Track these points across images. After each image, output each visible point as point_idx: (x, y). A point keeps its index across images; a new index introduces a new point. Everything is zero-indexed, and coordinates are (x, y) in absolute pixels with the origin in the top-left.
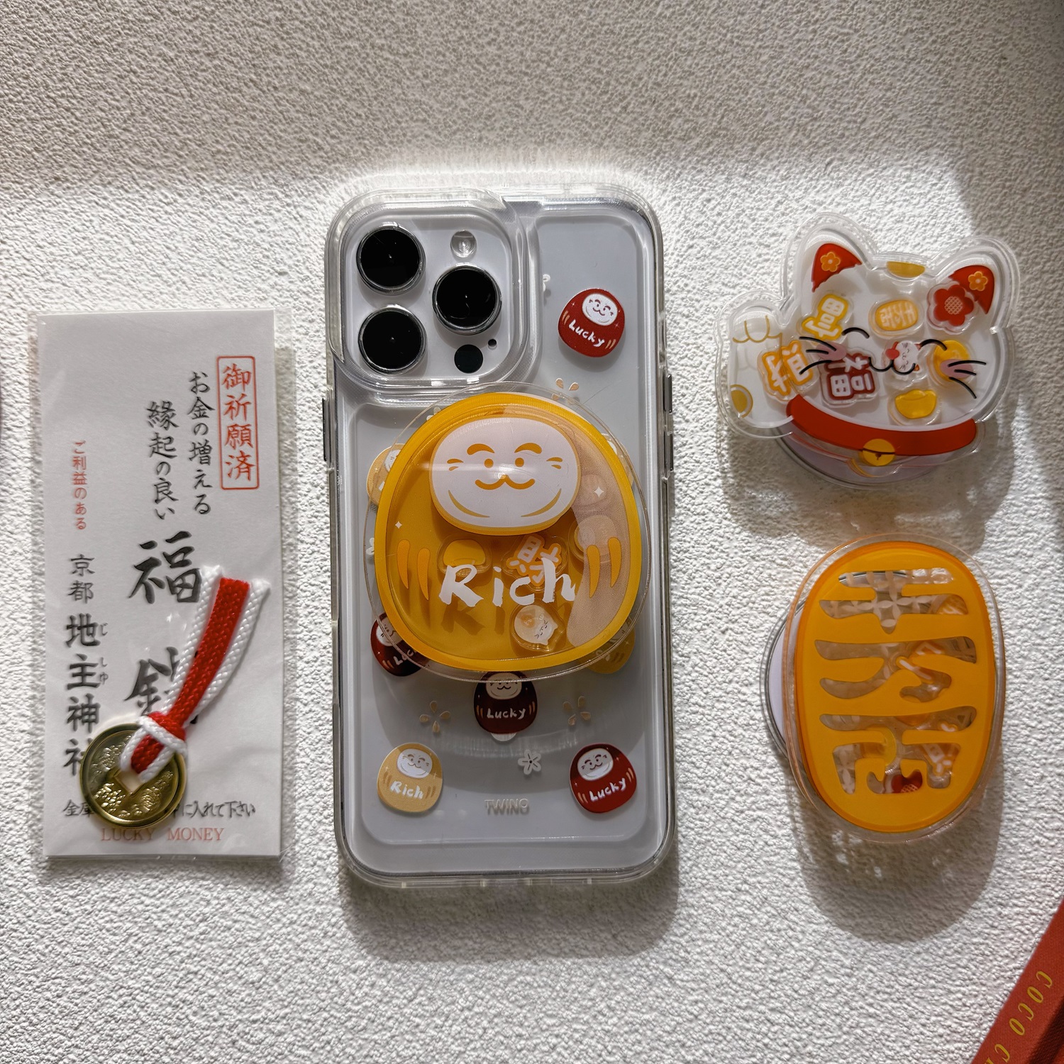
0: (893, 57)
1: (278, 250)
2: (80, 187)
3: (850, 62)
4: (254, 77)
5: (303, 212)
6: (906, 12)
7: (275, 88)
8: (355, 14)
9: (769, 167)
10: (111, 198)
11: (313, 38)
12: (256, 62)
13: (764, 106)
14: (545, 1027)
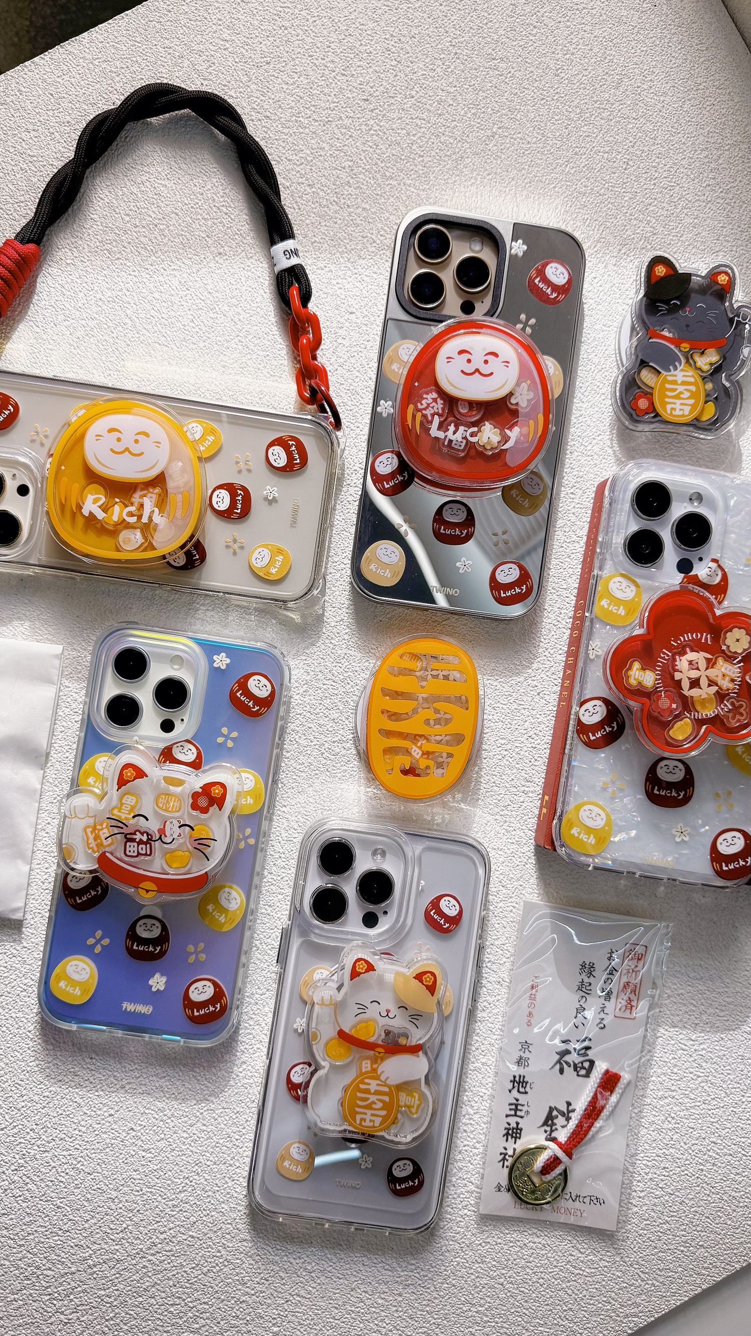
0: (699, 200)
1: (350, 299)
2: (233, 259)
3: (675, 202)
4: (336, 200)
5: (366, 279)
6: (706, 175)
7: (348, 206)
8: (394, 165)
9: (628, 260)
10: (252, 266)
11: (370, 178)
12: (337, 190)
13: (626, 226)
14: (499, 745)
